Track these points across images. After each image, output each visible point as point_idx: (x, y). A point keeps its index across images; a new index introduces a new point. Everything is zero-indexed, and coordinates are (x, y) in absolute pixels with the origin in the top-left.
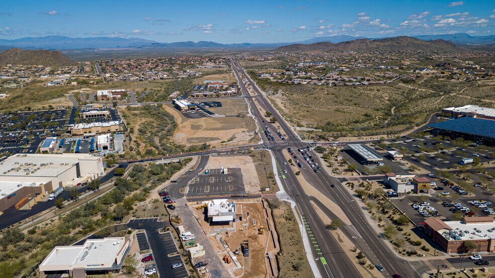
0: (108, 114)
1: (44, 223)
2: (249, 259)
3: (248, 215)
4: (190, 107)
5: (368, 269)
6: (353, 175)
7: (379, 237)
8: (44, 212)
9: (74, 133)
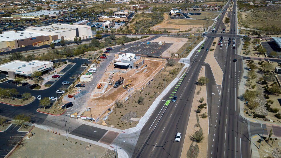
0: (127, 14)
1: (38, 54)
2: (116, 89)
3: (146, 67)
4: (177, 13)
5: (199, 117)
6: (259, 56)
7: (238, 98)
8: (42, 49)
9: (100, 20)
